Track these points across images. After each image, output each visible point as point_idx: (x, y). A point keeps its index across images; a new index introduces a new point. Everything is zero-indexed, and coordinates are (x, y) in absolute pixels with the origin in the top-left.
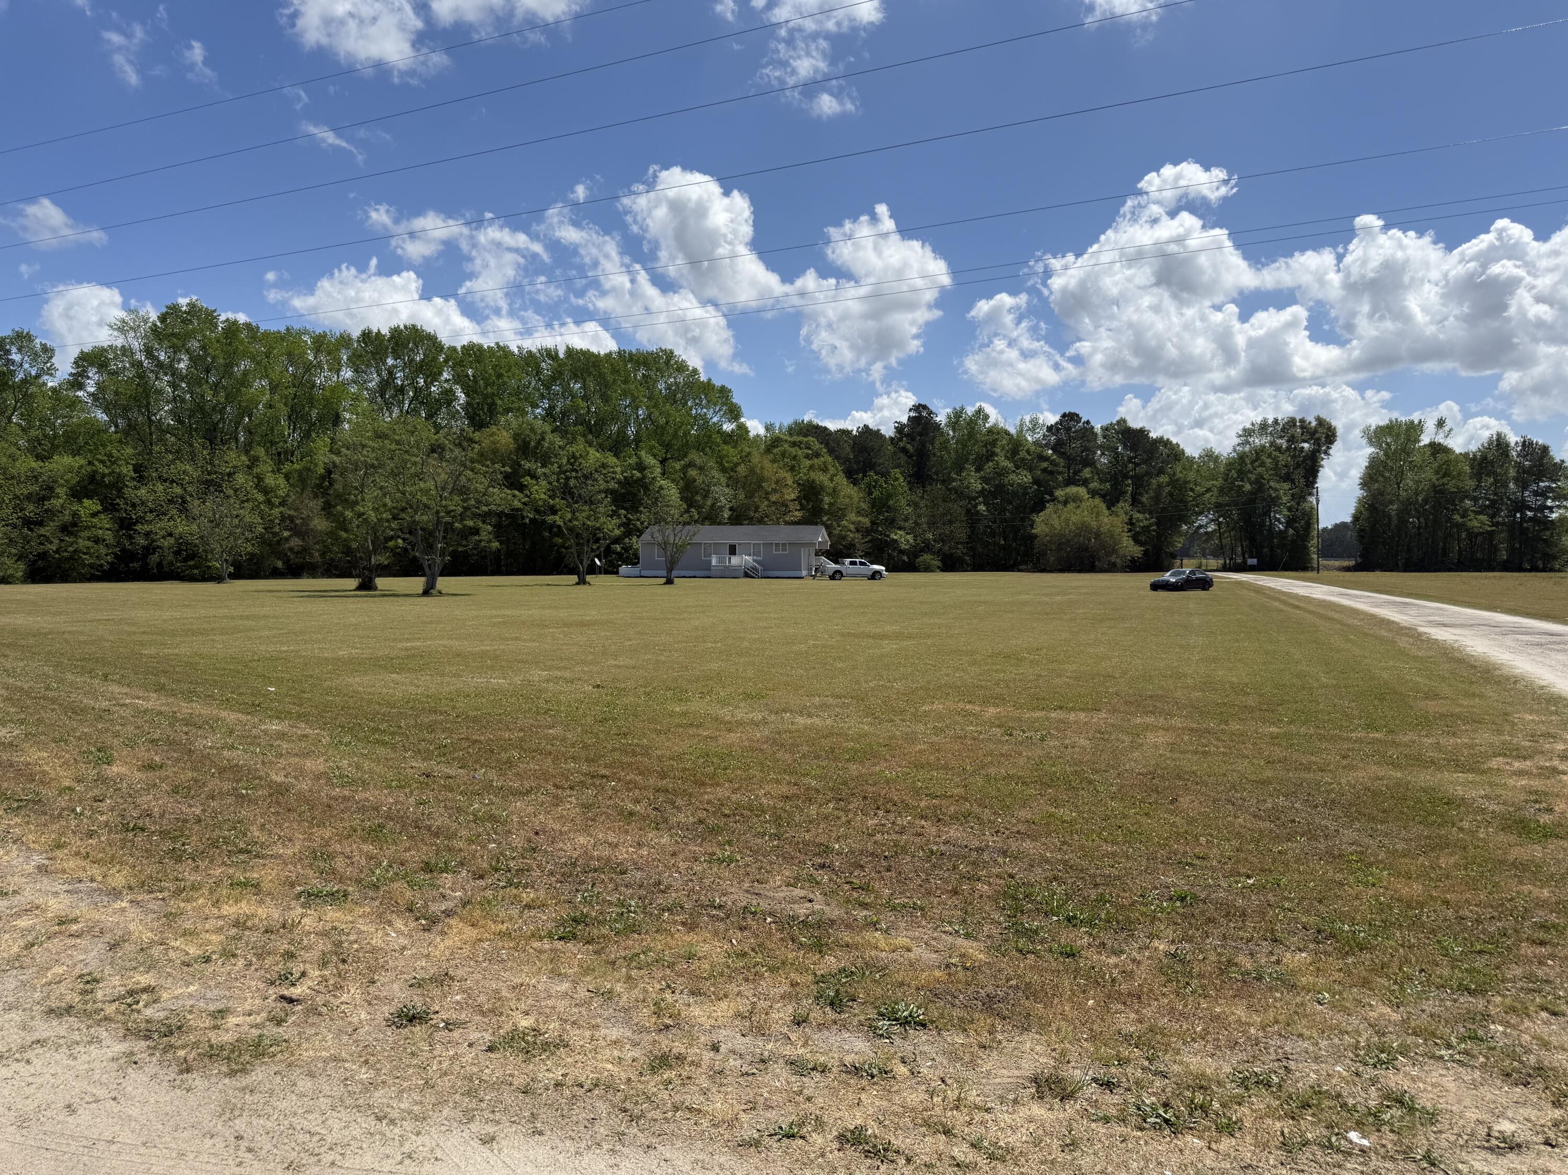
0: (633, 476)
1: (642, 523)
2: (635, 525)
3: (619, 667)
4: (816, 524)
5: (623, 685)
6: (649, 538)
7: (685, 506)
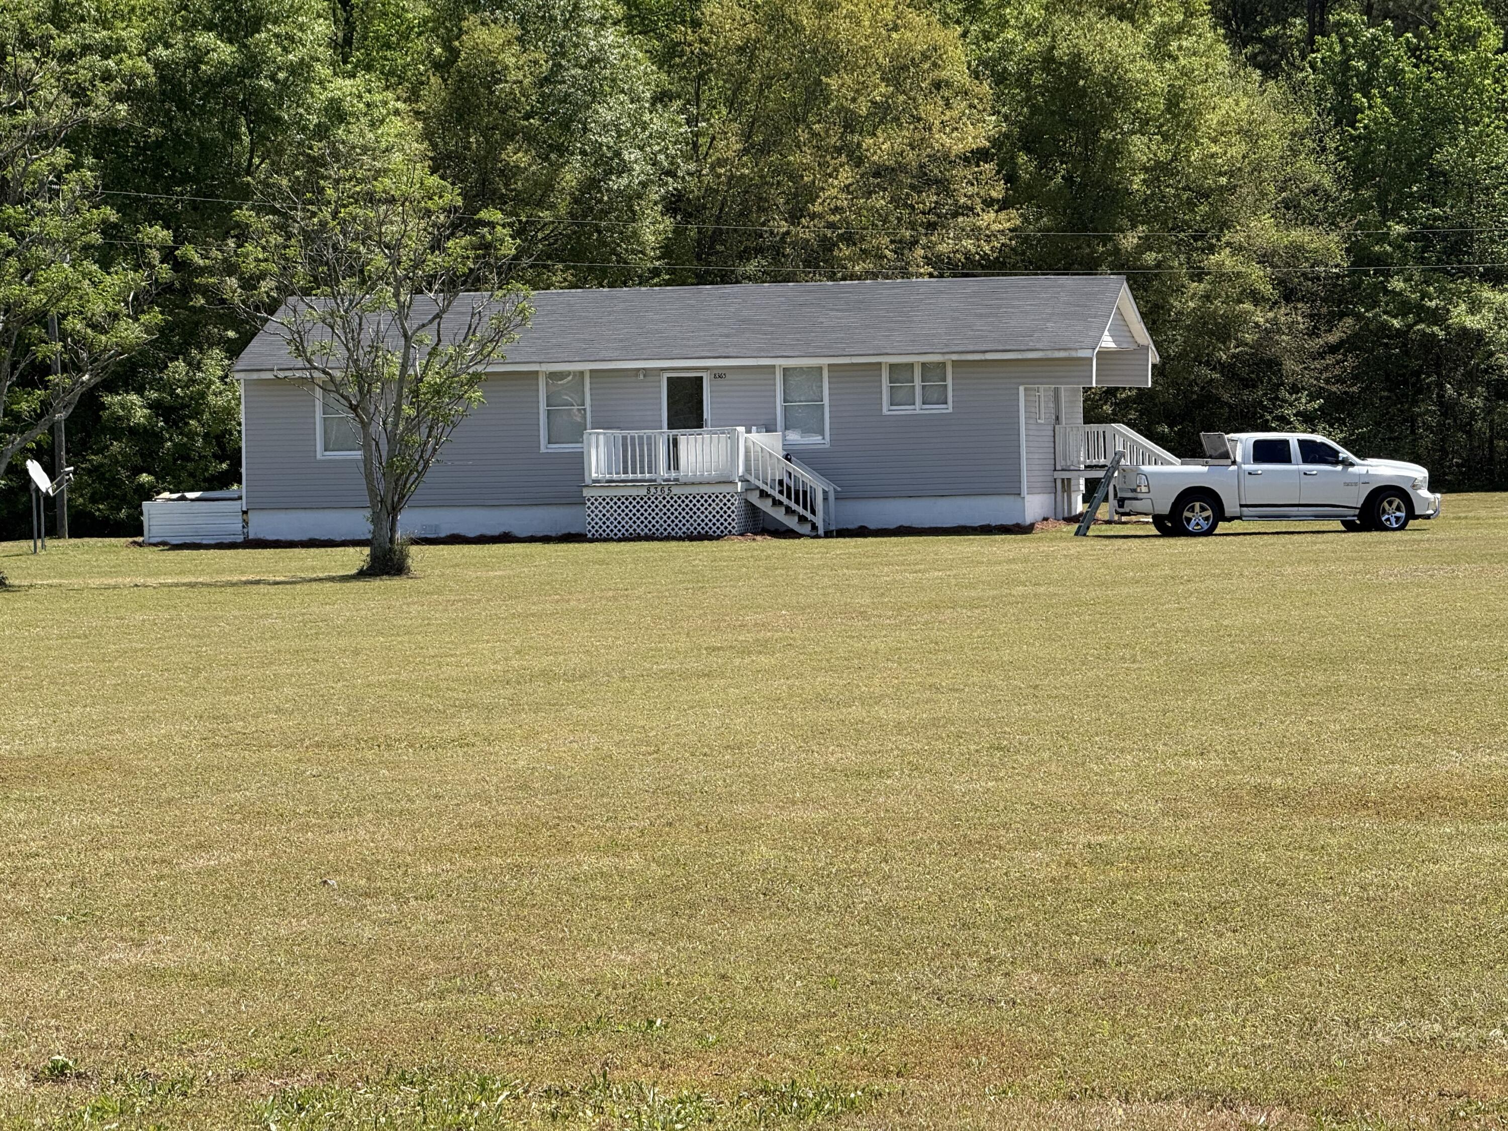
0: (198, 56)
1: (249, 283)
2: (213, 295)
3: (154, 976)
4: (1090, 267)
5: (178, 1066)
6: (284, 355)
7: (453, 197)
